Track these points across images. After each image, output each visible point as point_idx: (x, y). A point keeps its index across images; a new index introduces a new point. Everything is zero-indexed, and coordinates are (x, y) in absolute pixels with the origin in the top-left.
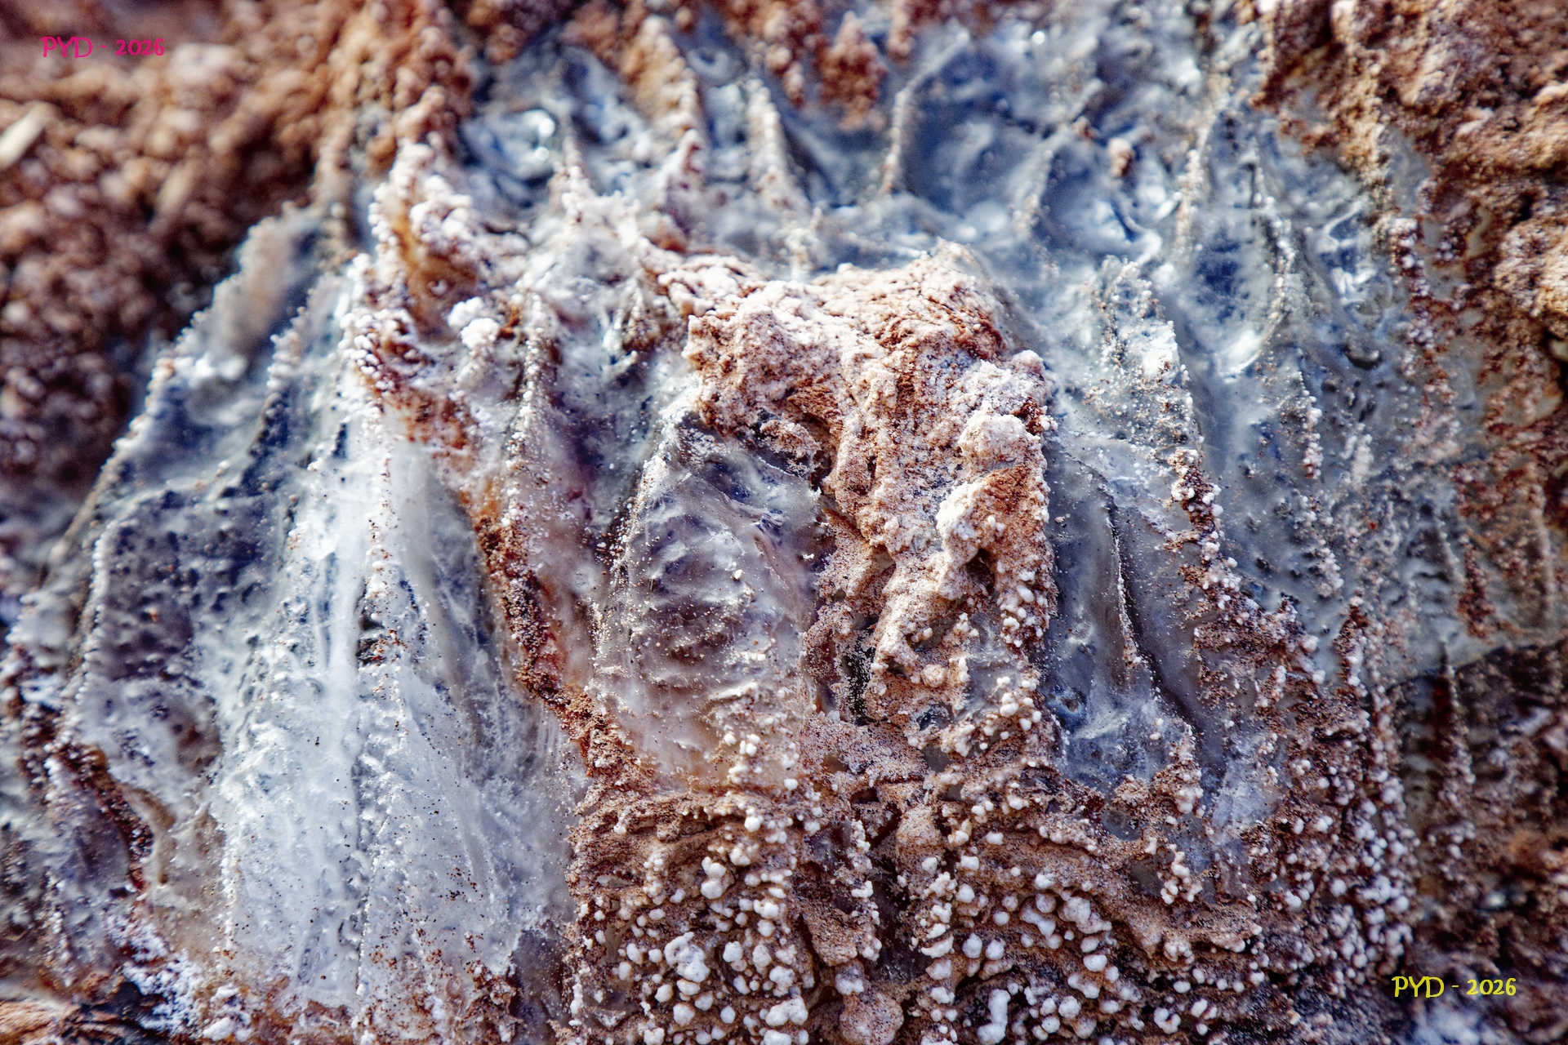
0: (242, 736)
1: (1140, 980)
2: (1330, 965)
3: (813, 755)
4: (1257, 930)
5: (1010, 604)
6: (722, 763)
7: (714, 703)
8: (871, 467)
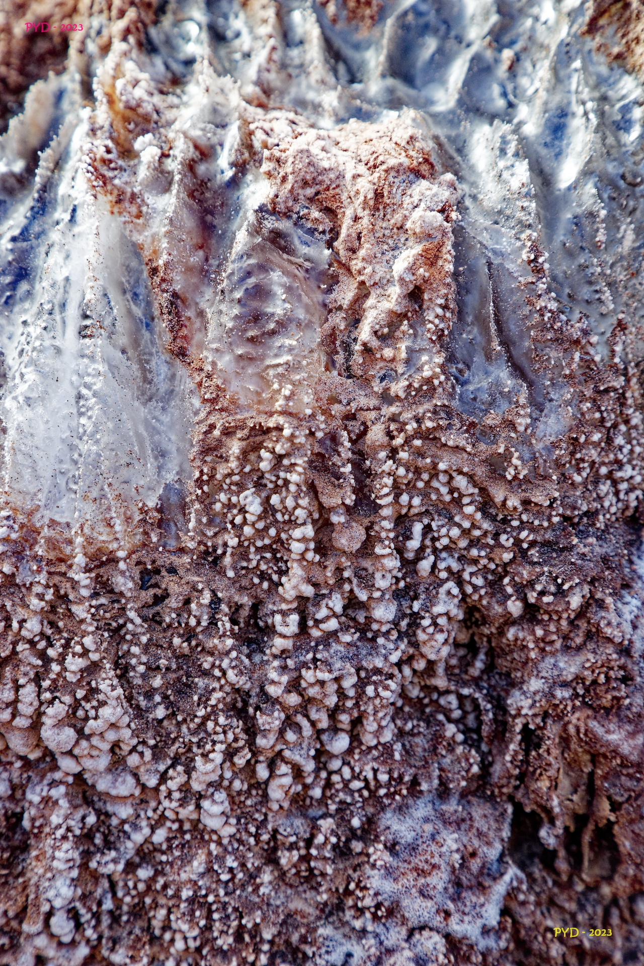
0: (17, 375)
1: (493, 519)
2: (597, 512)
3: (322, 396)
4: (557, 494)
5: (431, 317)
6: (272, 399)
7: (268, 367)
8: (359, 238)
